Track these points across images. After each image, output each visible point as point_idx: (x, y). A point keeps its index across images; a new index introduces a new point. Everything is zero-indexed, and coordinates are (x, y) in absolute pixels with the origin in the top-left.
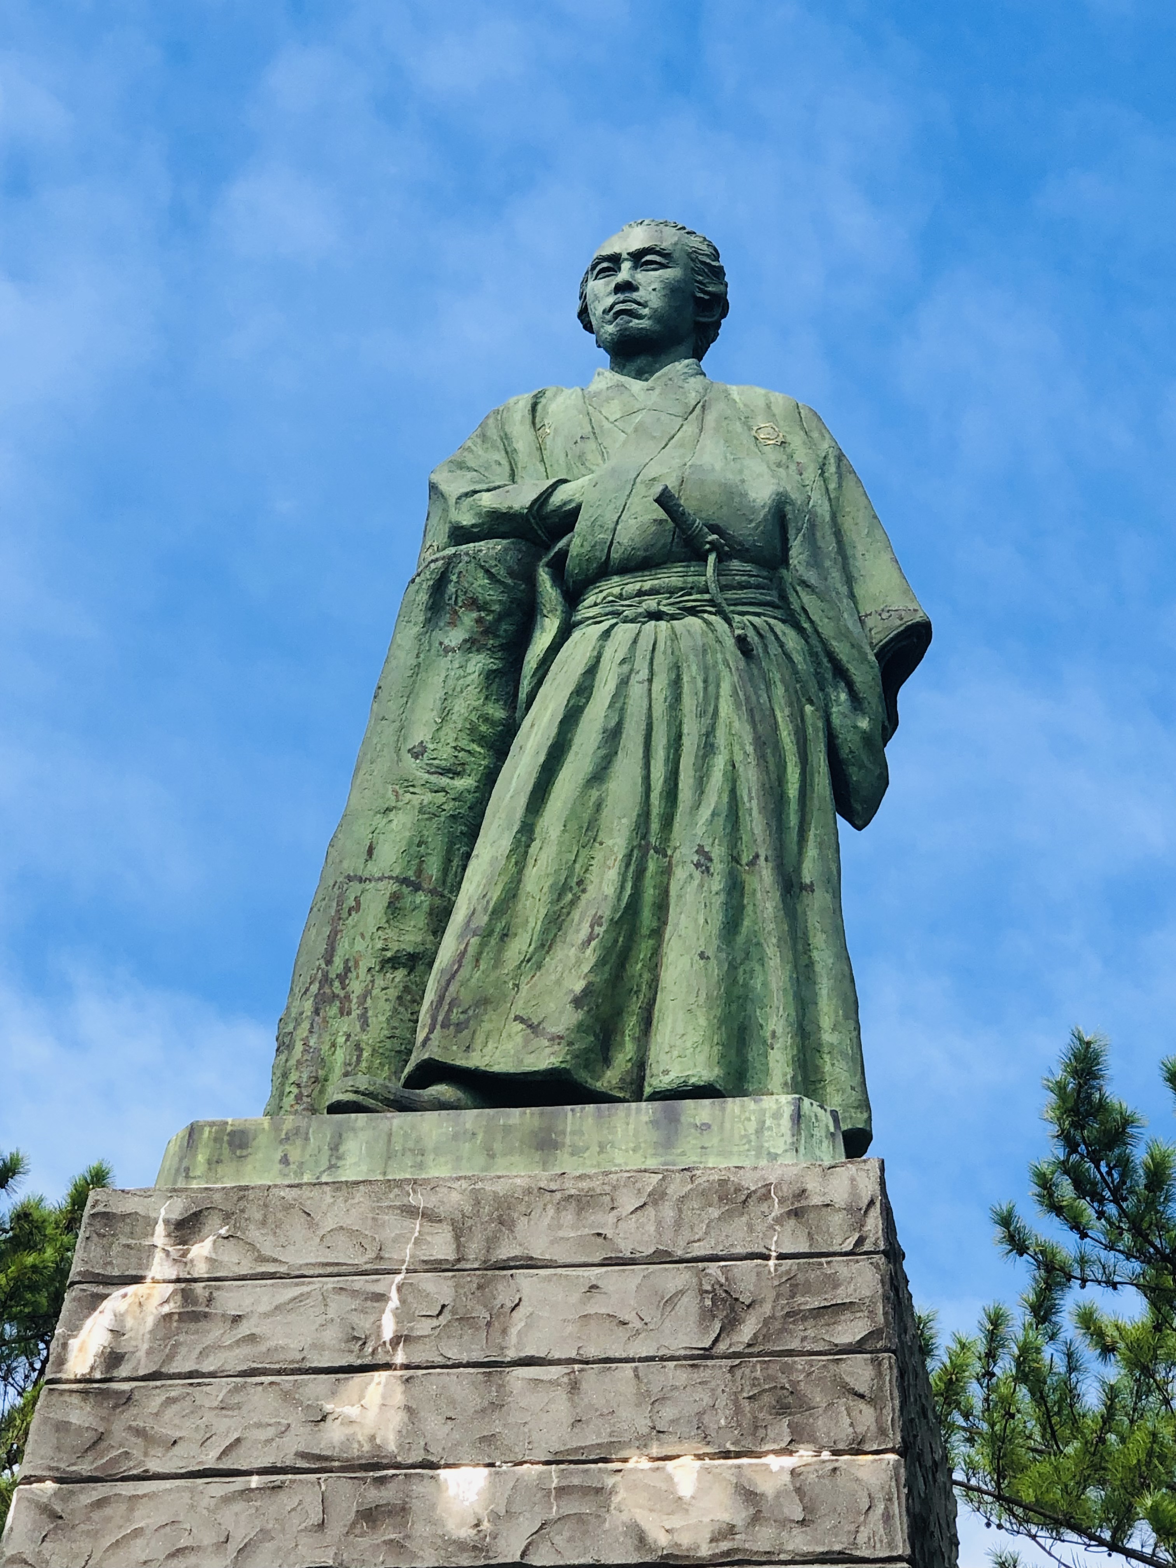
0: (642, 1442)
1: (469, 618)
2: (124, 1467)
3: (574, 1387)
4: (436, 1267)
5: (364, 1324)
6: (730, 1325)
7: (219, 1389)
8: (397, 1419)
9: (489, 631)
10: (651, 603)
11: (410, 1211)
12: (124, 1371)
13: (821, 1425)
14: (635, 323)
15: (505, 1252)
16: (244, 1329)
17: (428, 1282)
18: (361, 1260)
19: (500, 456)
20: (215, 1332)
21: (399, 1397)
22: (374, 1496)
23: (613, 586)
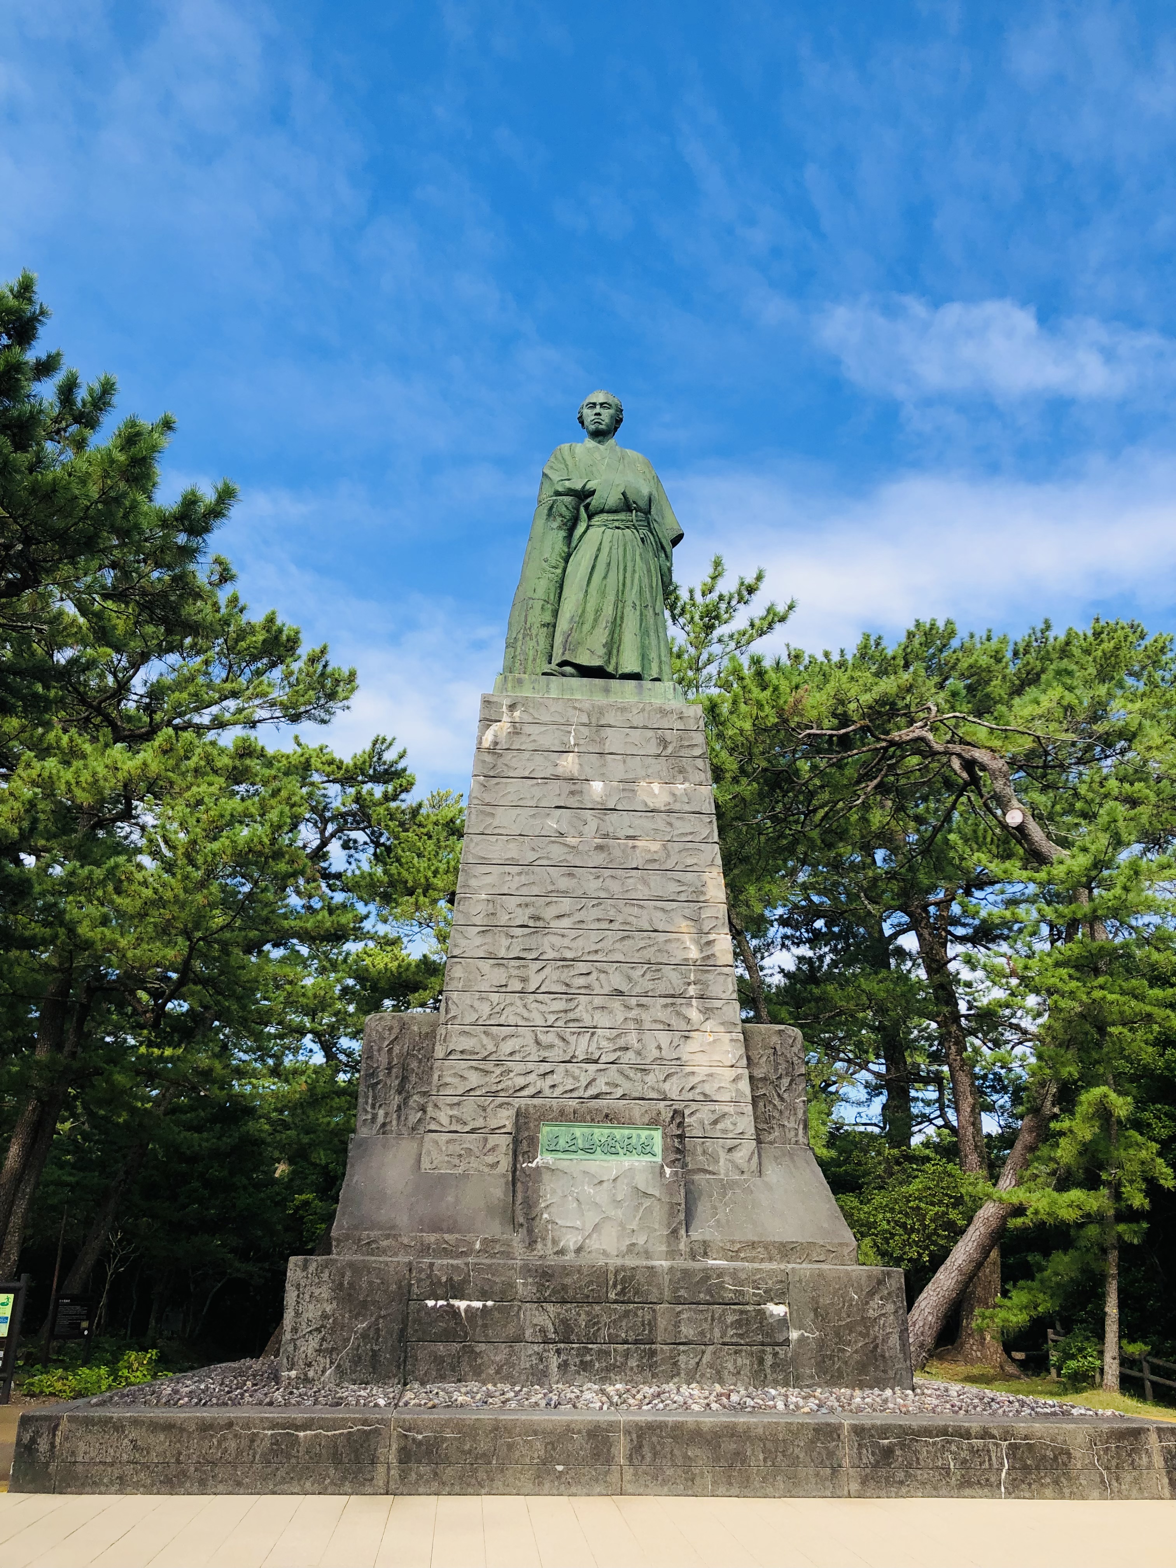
0: (644, 778)
1: (559, 519)
2: (502, 775)
3: (624, 762)
4: (584, 725)
5: (565, 740)
6: (665, 748)
7: (527, 755)
8: (577, 767)
9: (565, 524)
10: (617, 524)
11: (575, 708)
12: (498, 747)
13: (691, 777)
14: (601, 427)
15: (602, 722)
16: (532, 738)
17: (582, 728)
18: (562, 721)
19: (563, 466)
20: (523, 738)
21: (577, 761)
22: (573, 788)
23: (605, 516)
